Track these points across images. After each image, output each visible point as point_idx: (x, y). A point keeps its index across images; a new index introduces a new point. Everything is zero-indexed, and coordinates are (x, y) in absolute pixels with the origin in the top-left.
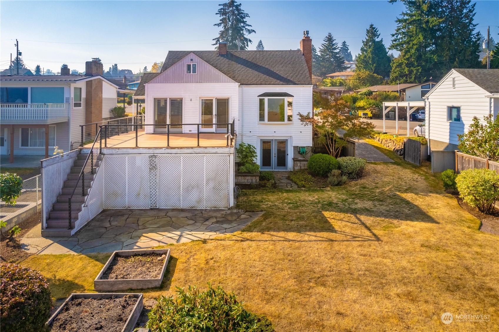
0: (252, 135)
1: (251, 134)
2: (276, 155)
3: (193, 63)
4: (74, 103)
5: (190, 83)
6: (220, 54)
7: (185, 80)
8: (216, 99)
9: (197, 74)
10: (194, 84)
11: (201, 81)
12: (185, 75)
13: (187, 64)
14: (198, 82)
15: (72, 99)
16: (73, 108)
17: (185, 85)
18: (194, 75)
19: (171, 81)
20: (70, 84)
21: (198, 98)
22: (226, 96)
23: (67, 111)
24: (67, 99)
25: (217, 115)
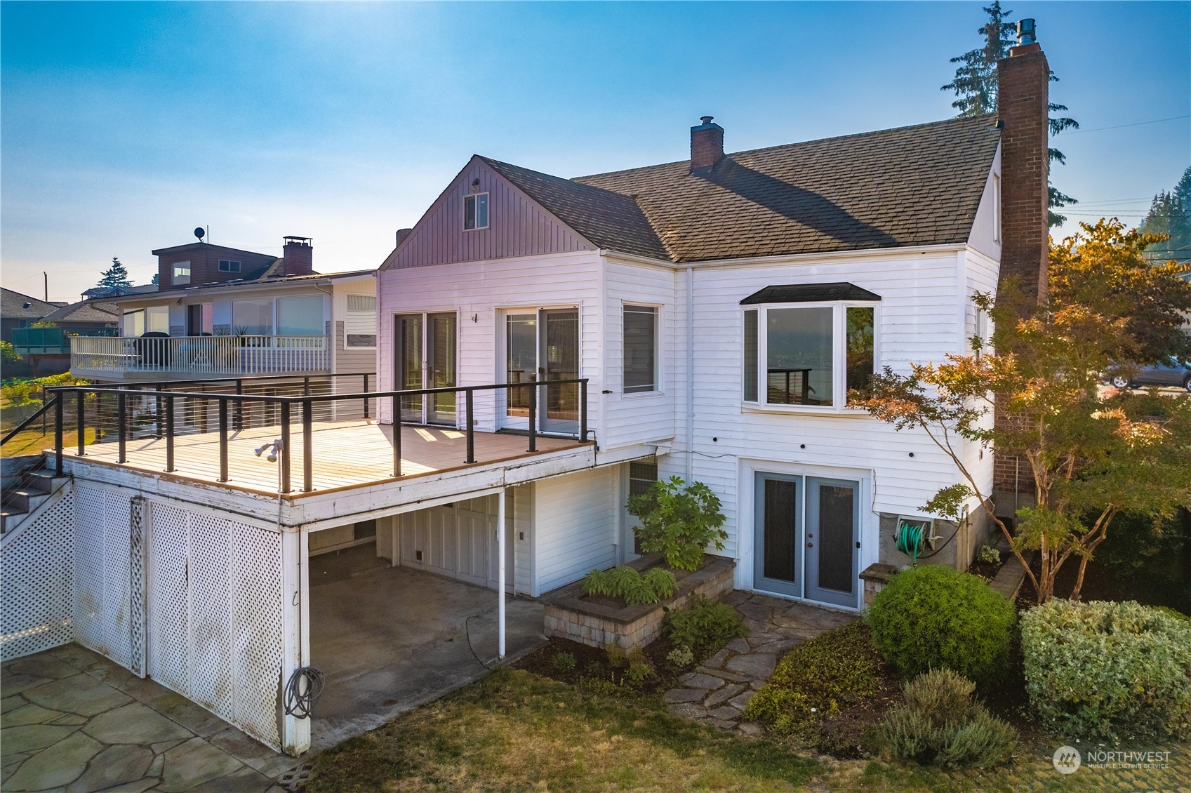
0: (722, 451)
1: (718, 449)
2: (815, 541)
3: (480, 191)
4: (348, 336)
5: (474, 260)
6: (694, 168)
7: (460, 252)
8: (541, 312)
9: (490, 228)
10: (482, 262)
11: (499, 254)
12: (460, 234)
13: (466, 199)
14: (494, 255)
15: (341, 325)
16: (345, 349)
17: (462, 267)
18: (482, 233)
19: (430, 258)
20: (331, 287)
21: (494, 309)
22: (568, 302)
23: (325, 355)
24: (328, 325)
25: (546, 372)
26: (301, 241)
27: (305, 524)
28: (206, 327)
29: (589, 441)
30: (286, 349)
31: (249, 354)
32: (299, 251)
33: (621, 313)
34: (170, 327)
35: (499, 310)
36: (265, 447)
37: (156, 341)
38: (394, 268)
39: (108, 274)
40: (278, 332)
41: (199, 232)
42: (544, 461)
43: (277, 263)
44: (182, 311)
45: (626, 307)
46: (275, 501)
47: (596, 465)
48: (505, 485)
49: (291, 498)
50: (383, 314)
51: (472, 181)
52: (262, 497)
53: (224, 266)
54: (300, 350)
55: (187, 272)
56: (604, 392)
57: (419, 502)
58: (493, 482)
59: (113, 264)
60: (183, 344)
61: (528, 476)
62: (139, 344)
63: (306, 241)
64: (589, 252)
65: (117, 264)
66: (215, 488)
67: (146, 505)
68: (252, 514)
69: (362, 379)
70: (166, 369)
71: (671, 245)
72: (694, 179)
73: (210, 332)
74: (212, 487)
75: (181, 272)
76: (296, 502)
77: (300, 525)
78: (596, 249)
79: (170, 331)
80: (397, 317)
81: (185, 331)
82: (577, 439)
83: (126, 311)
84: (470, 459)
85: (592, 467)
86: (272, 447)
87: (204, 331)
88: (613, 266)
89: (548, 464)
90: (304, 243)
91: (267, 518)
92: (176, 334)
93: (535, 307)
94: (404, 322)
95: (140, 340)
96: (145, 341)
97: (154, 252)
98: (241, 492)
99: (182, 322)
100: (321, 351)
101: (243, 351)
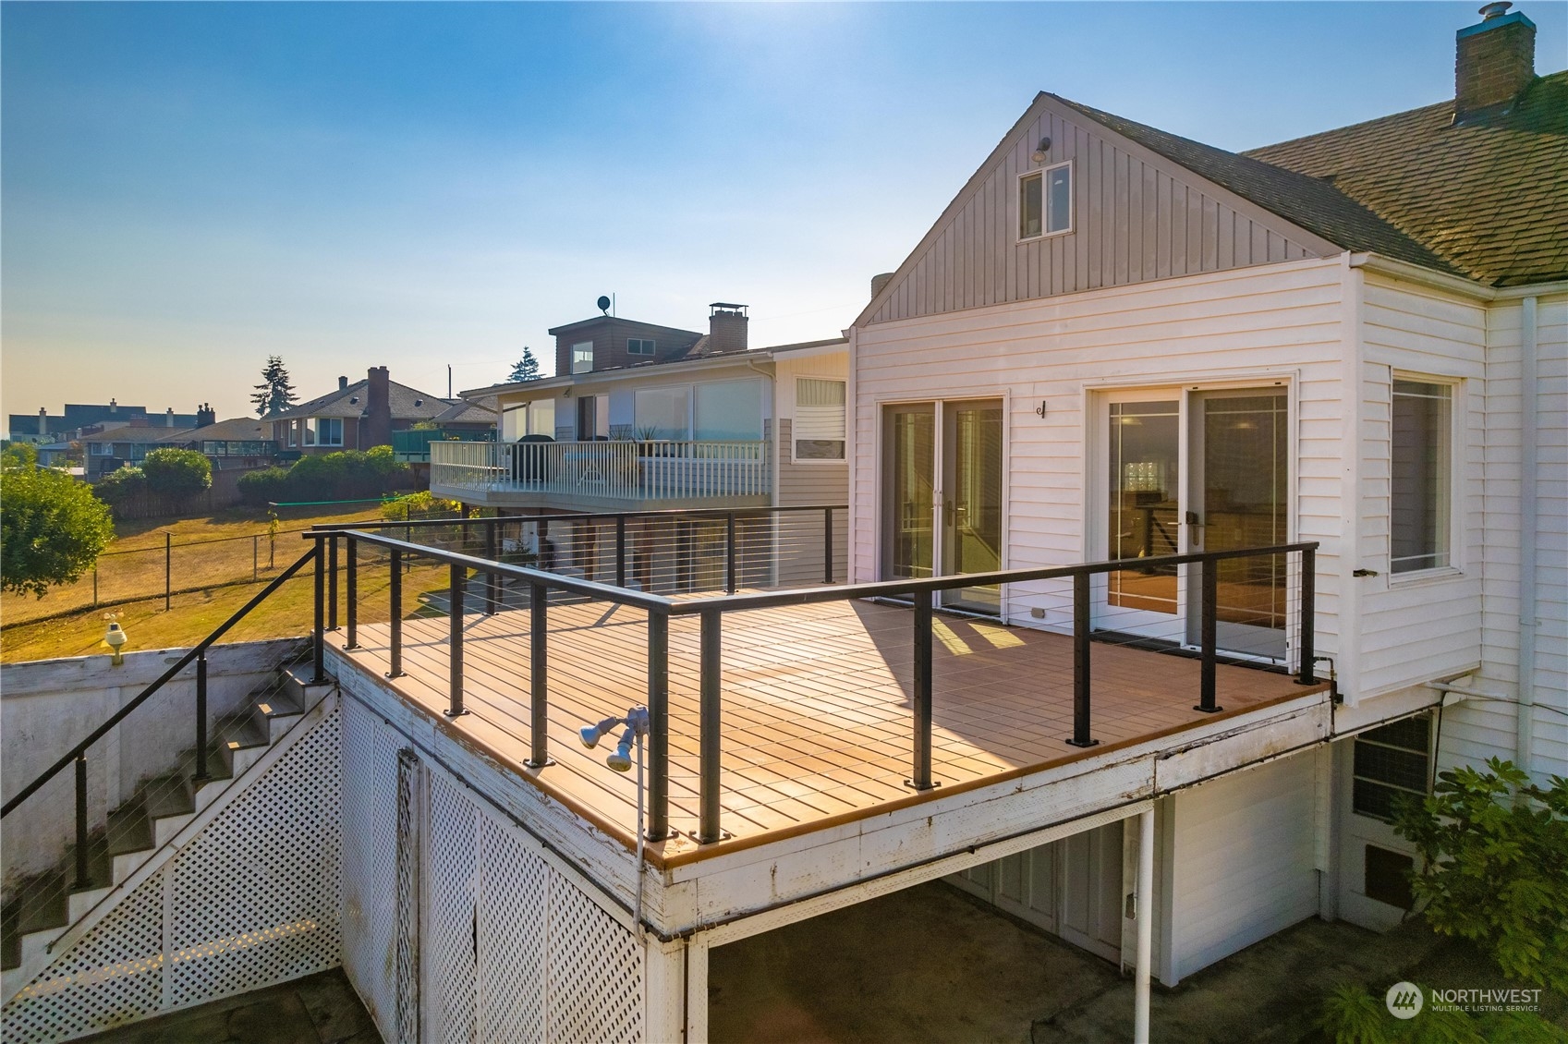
3: (1052, 162)
4: (798, 442)
5: (1040, 296)
6: (1466, 110)
7: (1011, 283)
8: (1193, 395)
9: (1075, 232)
10: (1057, 300)
11: (1095, 280)
12: (1011, 248)
13: (1022, 180)
14: (1083, 283)
15: (787, 424)
16: (793, 462)
17: (1014, 312)
18: (1058, 246)
19: (950, 298)
20: (772, 365)
21: (1082, 392)
22: (1261, 373)
23: (763, 471)
24: (768, 424)
25: (1202, 519)
26: (734, 310)
27: (700, 929)
28: (601, 429)
29: (1319, 681)
30: (705, 461)
31: (650, 467)
32: (729, 322)
33: (1386, 396)
34: (556, 428)
35: (1094, 394)
36: (606, 726)
37: (535, 447)
38: (882, 321)
39: (518, 367)
40: (696, 437)
41: (604, 302)
42: (1234, 733)
43: (702, 342)
44: (571, 405)
45: (1398, 385)
46: (629, 856)
47: (1334, 735)
48: (1155, 795)
49: (666, 866)
50: (861, 403)
51: (1035, 144)
52: (603, 836)
53: (634, 346)
54: (726, 462)
55: (589, 357)
56: (1359, 573)
57: (971, 849)
58: (1132, 788)
59: (524, 354)
60: (570, 455)
61: (1203, 769)
62: (516, 450)
63: (740, 310)
64: (1319, 262)
65: (528, 355)
66: (518, 779)
67: (419, 772)
68: (584, 866)
69: (821, 515)
70: (542, 487)
71: (1458, 255)
72: (1471, 132)
73: (606, 434)
74: (513, 776)
75: (582, 356)
76: (679, 874)
77: (686, 935)
78: (1338, 254)
79: (556, 433)
80: (886, 409)
81: (575, 433)
82: (1283, 671)
83: (506, 406)
84: (1082, 736)
85: (1326, 739)
86: (621, 729)
87: (598, 434)
88: (1375, 290)
89: (1242, 738)
90: (736, 313)
91: (614, 891)
92: (563, 438)
93: (1179, 387)
94: (899, 418)
95: (515, 447)
96: (521, 447)
97: (552, 332)
98: (564, 808)
99: (571, 422)
100: (756, 466)
101: (642, 464)
